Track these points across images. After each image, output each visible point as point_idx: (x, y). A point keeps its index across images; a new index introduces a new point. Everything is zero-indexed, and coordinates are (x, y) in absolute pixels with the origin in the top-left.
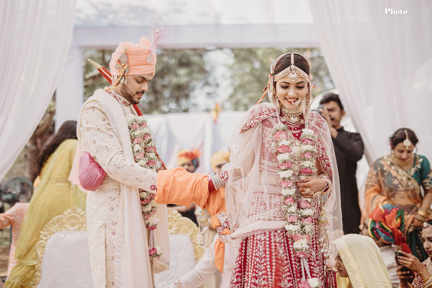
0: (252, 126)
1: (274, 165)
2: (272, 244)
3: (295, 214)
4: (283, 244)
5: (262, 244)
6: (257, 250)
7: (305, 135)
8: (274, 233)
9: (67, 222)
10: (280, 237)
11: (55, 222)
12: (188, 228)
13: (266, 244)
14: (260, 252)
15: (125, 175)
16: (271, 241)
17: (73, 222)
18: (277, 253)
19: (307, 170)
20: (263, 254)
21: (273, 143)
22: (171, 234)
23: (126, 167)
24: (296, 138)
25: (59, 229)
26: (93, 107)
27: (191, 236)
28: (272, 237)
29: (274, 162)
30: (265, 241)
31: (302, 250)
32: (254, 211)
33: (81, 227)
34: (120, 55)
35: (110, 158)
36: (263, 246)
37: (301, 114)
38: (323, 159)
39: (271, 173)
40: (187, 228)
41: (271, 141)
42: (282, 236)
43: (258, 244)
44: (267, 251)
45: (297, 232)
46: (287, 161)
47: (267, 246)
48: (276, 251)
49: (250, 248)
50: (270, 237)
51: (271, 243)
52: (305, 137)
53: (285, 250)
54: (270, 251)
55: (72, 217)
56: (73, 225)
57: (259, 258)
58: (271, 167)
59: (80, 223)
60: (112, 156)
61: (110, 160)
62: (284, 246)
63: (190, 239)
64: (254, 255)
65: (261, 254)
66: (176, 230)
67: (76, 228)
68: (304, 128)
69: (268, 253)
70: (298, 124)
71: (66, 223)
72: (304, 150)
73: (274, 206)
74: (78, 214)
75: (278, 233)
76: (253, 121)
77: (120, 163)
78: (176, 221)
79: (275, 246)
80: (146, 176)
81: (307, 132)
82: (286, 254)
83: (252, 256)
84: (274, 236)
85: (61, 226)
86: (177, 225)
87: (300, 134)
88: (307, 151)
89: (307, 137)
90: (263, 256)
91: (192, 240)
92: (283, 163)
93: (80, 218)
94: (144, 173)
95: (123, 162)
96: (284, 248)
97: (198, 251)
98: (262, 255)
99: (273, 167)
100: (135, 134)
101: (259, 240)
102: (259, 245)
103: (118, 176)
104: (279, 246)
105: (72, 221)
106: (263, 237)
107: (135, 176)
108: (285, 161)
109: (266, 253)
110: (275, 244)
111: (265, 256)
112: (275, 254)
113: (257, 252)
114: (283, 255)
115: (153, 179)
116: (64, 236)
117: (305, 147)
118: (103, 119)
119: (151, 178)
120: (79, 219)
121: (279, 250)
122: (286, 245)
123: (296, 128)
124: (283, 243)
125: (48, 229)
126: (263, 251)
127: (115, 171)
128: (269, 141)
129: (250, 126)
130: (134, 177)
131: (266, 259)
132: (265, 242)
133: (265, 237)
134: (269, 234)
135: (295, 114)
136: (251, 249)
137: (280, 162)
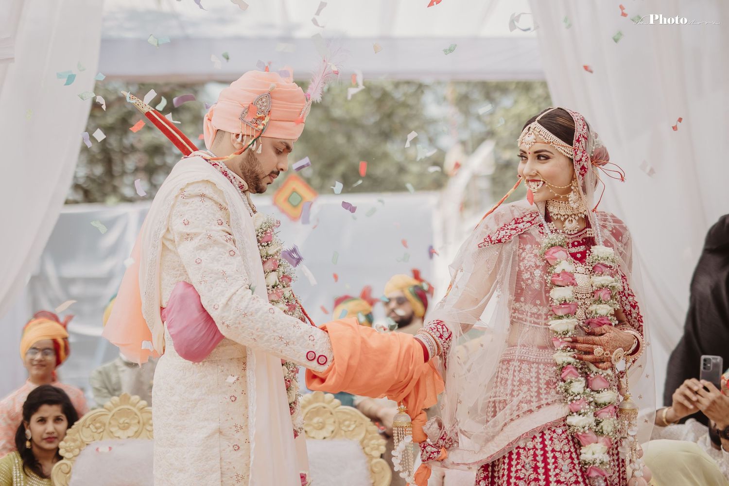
0: (503, 240)
1: (539, 310)
2: (548, 455)
3: (582, 396)
4: (568, 455)
5: (529, 455)
6: (519, 467)
7: (598, 257)
8: (550, 434)
9: (113, 422)
10: (562, 441)
11: (88, 422)
12: (356, 426)
13: (537, 456)
14: (526, 469)
15: (257, 329)
16: (546, 449)
17: (124, 422)
18: (557, 471)
19: (603, 320)
20: (531, 474)
21: (537, 270)
22: (324, 438)
23: (259, 314)
24: (578, 262)
25: (96, 435)
26: (203, 196)
27: (362, 442)
28: (547, 442)
29: (540, 305)
30: (534, 450)
31: (594, 464)
32: (507, 395)
33: (142, 431)
34: (256, 96)
35: (228, 295)
36: (531, 458)
37: (583, 216)
38: (624, 295)
39: (533, 325)
40: (353, 426)
41: (533, 267)
42: (565, 439)
43: (521, 455)
44: (539, 468)
45: (586, 428)
46: (568, 302)
47: (540, 458)
48: (556, 467)
49: (504, 463)
50: (543, 442)
51: (546, 452)
52: (599, 260)
53: (573, 465)
54: (545, 467)
55: (122, 413)
56: (125, 427)
57: (525, 481)
58: (534, 314)
59: (139, 423)
60: (233, 291)
61: (229, 300)
62: (571, 457)
63: (361, 447)
64: (513, 474)
65: (527, 474)
66: (333, 432)
67: (131, 432)
68: (594, 244)
69: (541, 471)
70: (580, 236)
71: (110, 423)
72: (597, 285)
73: (546, 384)
74: (134, 405)
75: (558, 435)
76: (504, 232)
77: (248, 305)
78: (331, 414)
79: (555, 457)
80: (297, 331)
81: (599, 251)
82: (574, 471)
83: (509, 477)
84: (551, 439)
85: (101, 430)
86: (334, 422)
87: (584, 254)
88: (603, 286)
89: (601, 262)
90: (532, 477)
91: (364, 448)
92: (560, 304)
93: (139, 414)
94: (294, 326)
95: (253, 303)
96: (570, 461)
97: (375, 470)
98: (529, 475)
99: (536, 313)
100: (270, 253)
101: (523, 448)
102: (522, 457)
103: (243, 332)
104: (561, 457)
105: (121, 421)
106: (531, 442)
107: (278, 333)
108: (565, 301)
109: (539, 471)
110: (554, 455)
111: (537, 477)
112: (554, 473)
113: (521, 470)
114: (570, 474)
115: (312, 338)
116: (108, 449)
117: (600, 280)
118: (219, 221)
119: (306, 337)
120: (136, 414)
121: (562, 466)
122: (574, 455)
123: (576, 243)
124: (568, 452)
125: (74, 437)
126: (532, 468)
127: (237, 322)
128: (528, 268)
129: (498, 240)
130: (275, 334)
131: (538, 482)
132: (534, 452)
133: (534, 443)
134: (542, 437)
135: (571, 215)
136: (506, 465)
137: (556, 303)
